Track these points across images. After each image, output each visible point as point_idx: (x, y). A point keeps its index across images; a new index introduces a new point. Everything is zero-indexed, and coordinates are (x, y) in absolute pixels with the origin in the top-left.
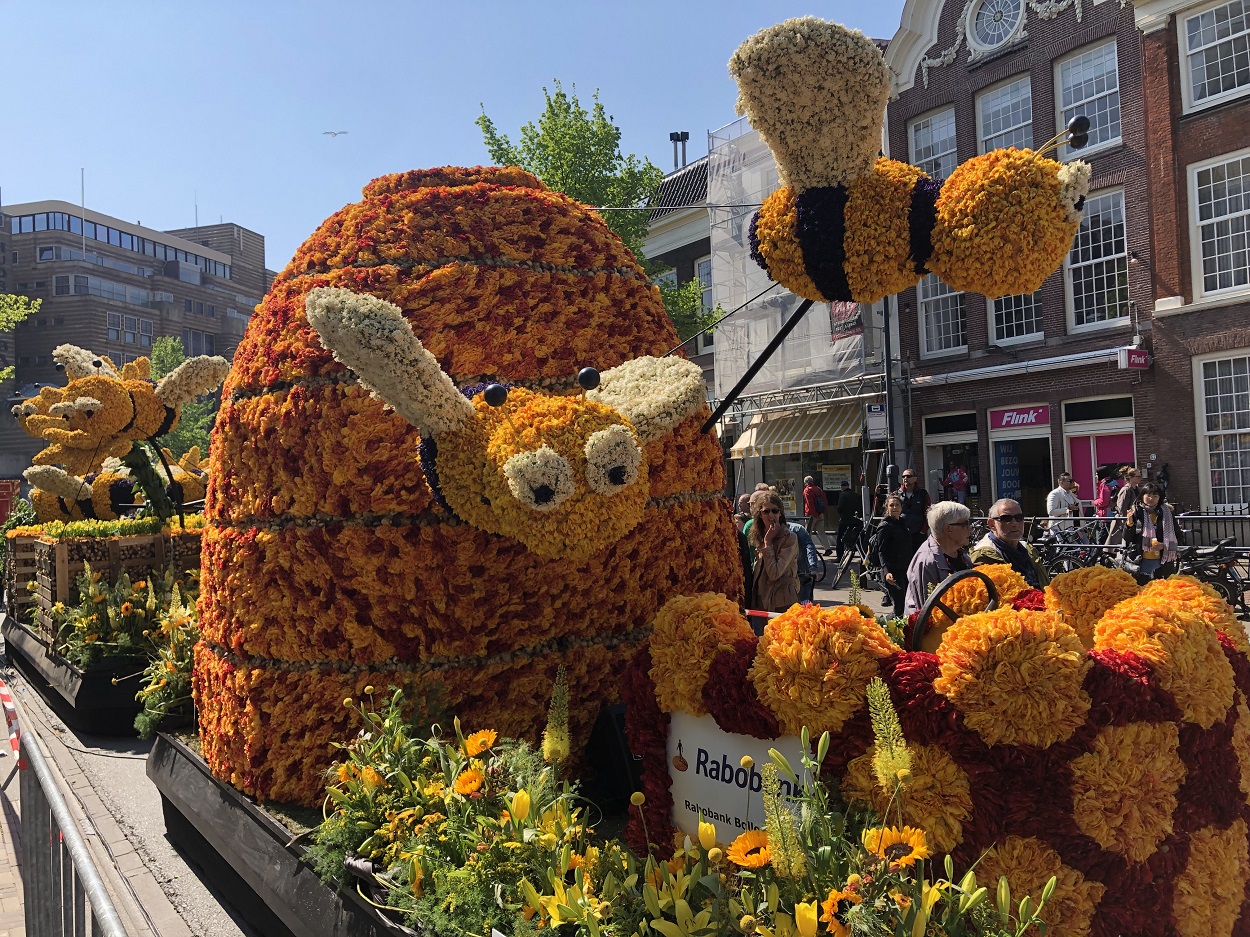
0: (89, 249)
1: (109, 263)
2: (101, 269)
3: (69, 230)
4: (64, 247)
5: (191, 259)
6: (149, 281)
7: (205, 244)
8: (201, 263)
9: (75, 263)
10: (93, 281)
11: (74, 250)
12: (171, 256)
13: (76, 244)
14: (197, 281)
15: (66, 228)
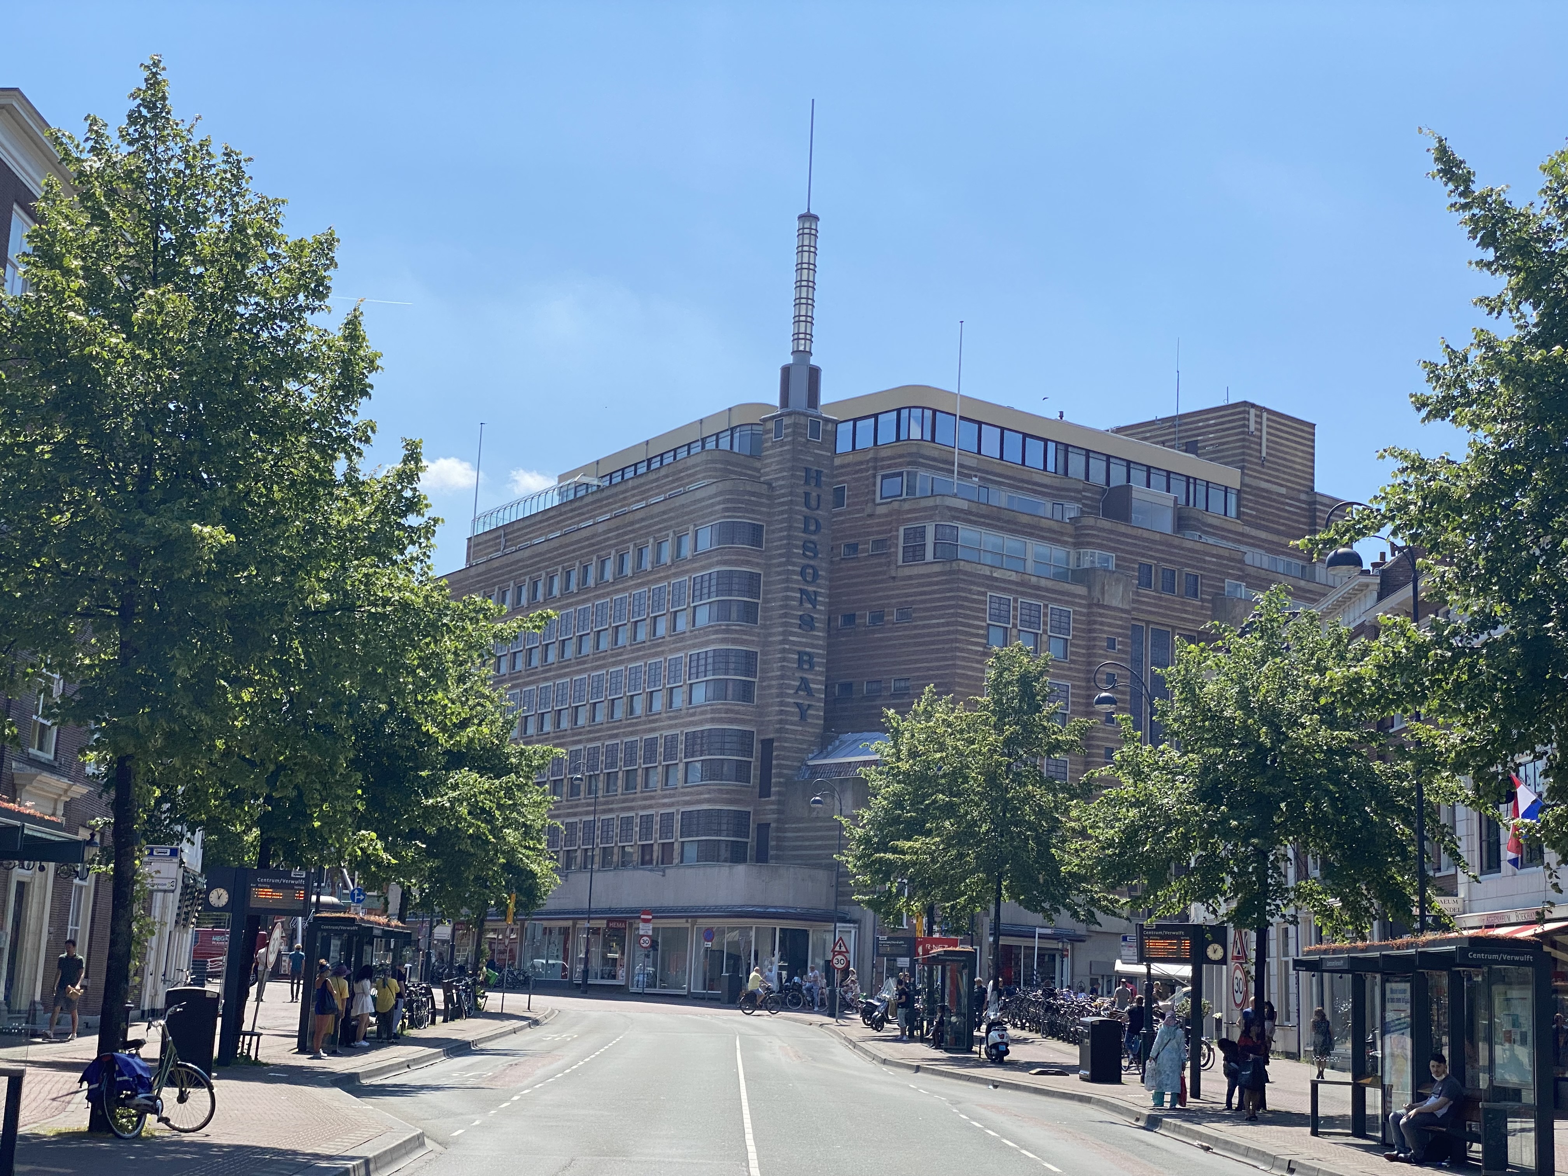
0: (966, 472)
1: (1001, 498)
2: (984, 510)
3: (933, 440)
4: (922, 473)
5: (1158, 480)
6: (1070, 529)
7: (1191, 448)
8: (1179, 487)
9: (938, 501)
10: (967, 533)
11: (939, 476)
12: (1118, 476)
13: (944, 464)
14: (1166, 524)
15: (928, 437)
